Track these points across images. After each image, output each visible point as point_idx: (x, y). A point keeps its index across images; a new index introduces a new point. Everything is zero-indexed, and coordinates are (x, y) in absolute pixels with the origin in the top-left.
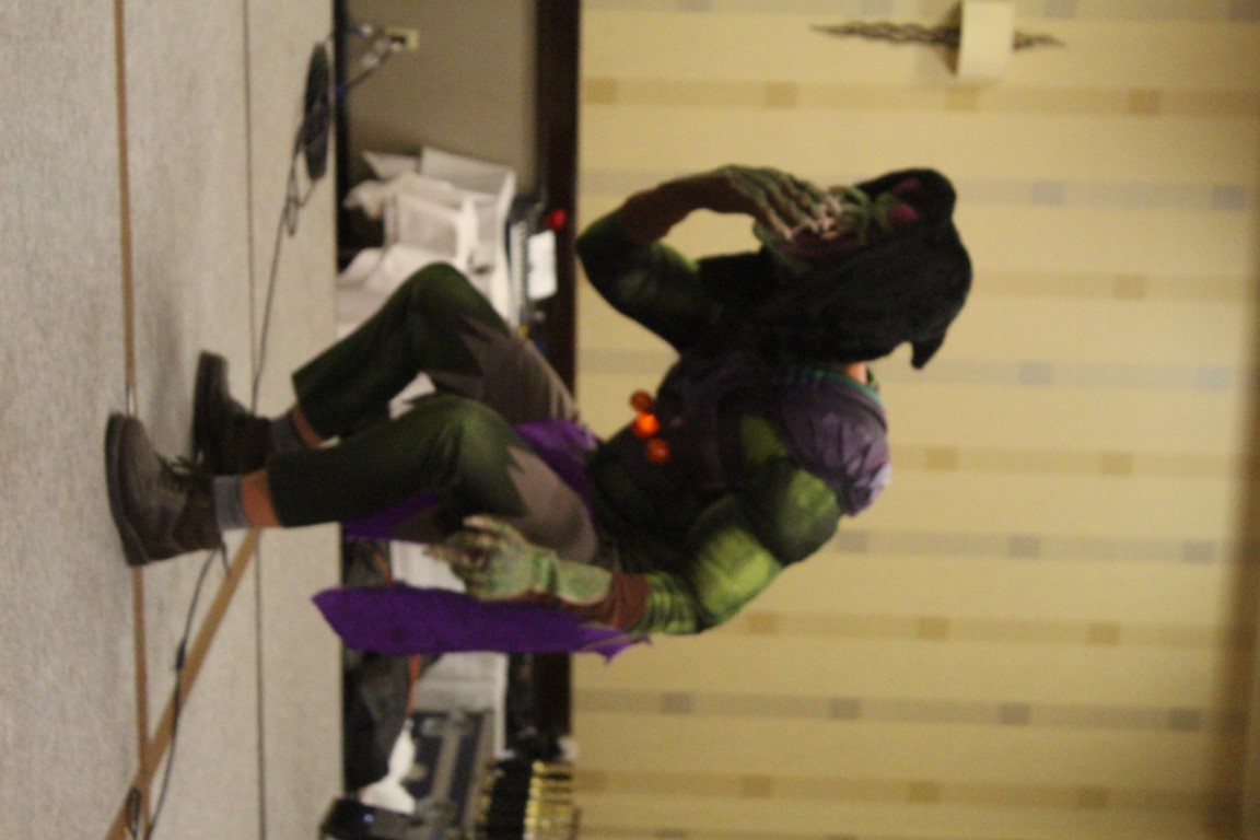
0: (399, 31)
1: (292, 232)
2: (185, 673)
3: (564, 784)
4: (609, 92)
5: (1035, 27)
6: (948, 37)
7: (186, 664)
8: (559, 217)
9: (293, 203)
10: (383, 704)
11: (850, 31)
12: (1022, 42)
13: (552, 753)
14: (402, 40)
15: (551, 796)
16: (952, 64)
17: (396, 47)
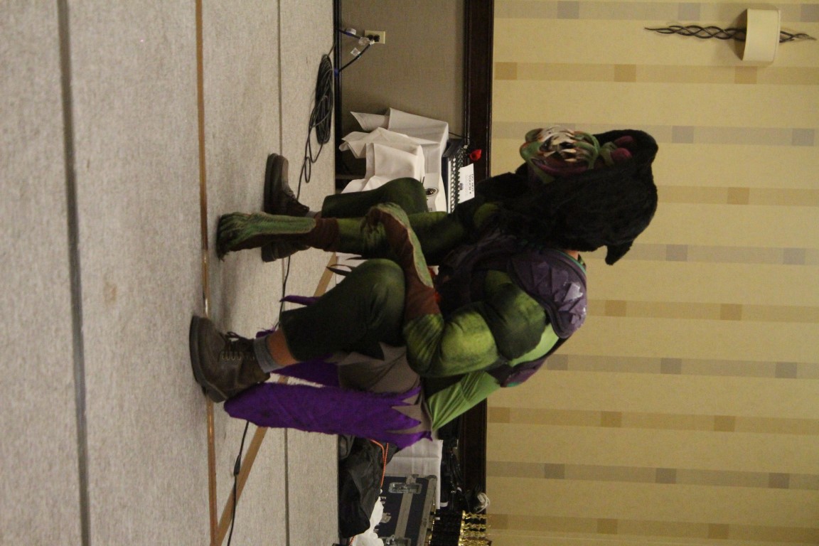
0: (375, 33)
1: (307, 181)
2: (239, 476)
3: (480, 526)
4: (511, 71)
5: (794, 28)
6: (737, 34)
7: (240, 471)
8: (479, 153)
9: (309, 160)
10: (364, 481)
11: (671, 30)
12: (786, 37)
13: (473, 505)
14: (376, 38)
15: (472, 534)
16: (740, 54)
17: (373, 42)
